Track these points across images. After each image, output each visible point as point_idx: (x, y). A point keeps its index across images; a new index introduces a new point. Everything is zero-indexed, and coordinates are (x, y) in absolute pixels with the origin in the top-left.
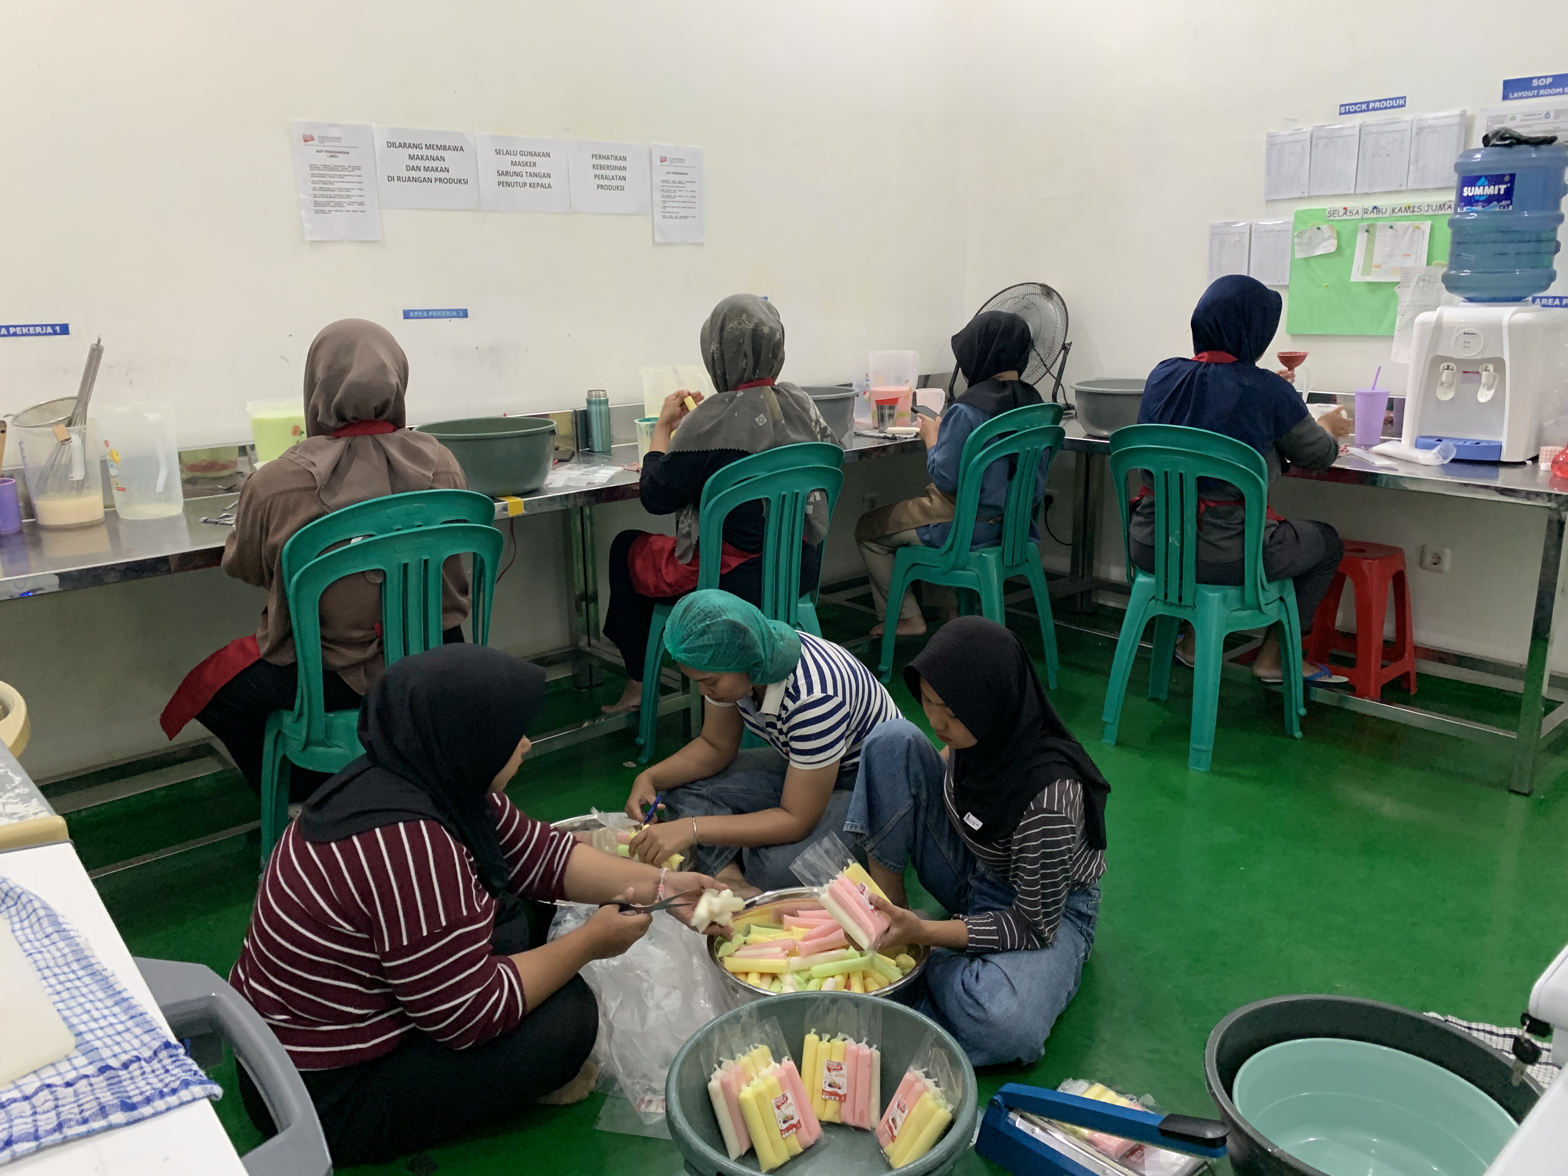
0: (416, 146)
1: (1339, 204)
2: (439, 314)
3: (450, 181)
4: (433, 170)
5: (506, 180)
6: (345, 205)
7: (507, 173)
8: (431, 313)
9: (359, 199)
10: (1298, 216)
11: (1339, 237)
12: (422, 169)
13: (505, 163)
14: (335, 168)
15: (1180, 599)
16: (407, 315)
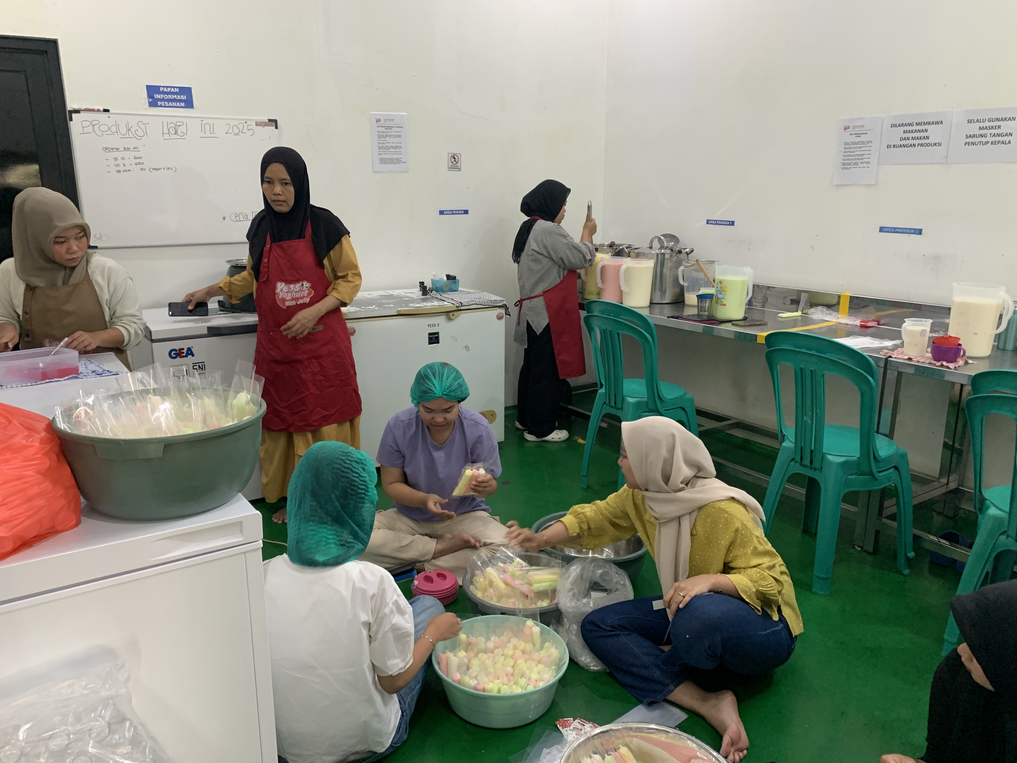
2: (902, 231)
4: (918, 138)
5: (972, 140)
6: (859, 164)
7: (974, 136)
8: (896, 230)
12: (911, 139)
13: (974, 129)
14: (858, 143)
16: (882, 230)
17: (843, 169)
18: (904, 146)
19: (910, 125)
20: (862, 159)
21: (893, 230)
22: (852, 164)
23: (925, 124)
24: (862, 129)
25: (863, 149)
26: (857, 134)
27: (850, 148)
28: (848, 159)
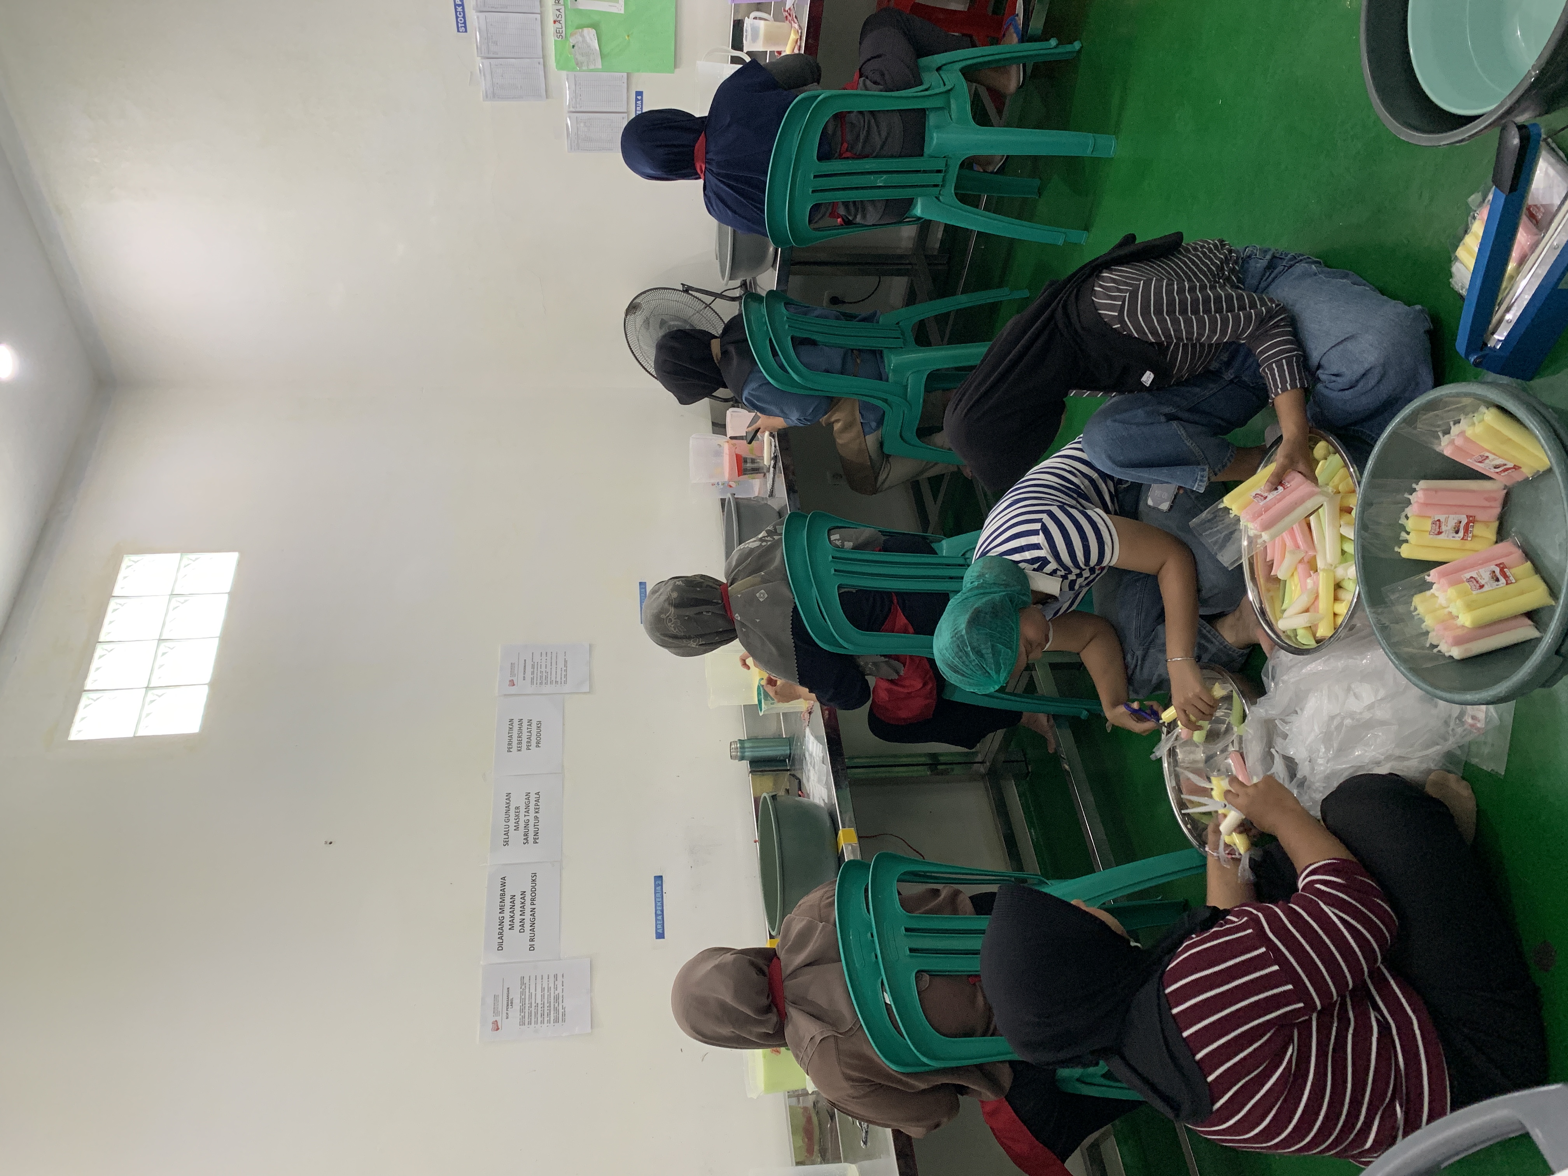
0: (501, 923)
1: (551, 28)
2: (659, 904)
3: (534, 891)
4: (523, 907)
5: (532, 836)
6: (557, 993)
7: (526, 835)
8: (659, 912)
9: (552, 979)
10: (561, 67)
11: (581, 27)
12: (522, 917)
13: (517, 837)
14: (523, 1001)
15: (939, 171)
16: (660, 935)
18: (533, 924)
20: (549, 989)
21: (660, 918)
22: (556, 1005)
23: (503, 901)
24: (500, 998)
26: (508, 1005)
27: (530, 1014)
28: (549, 1014)
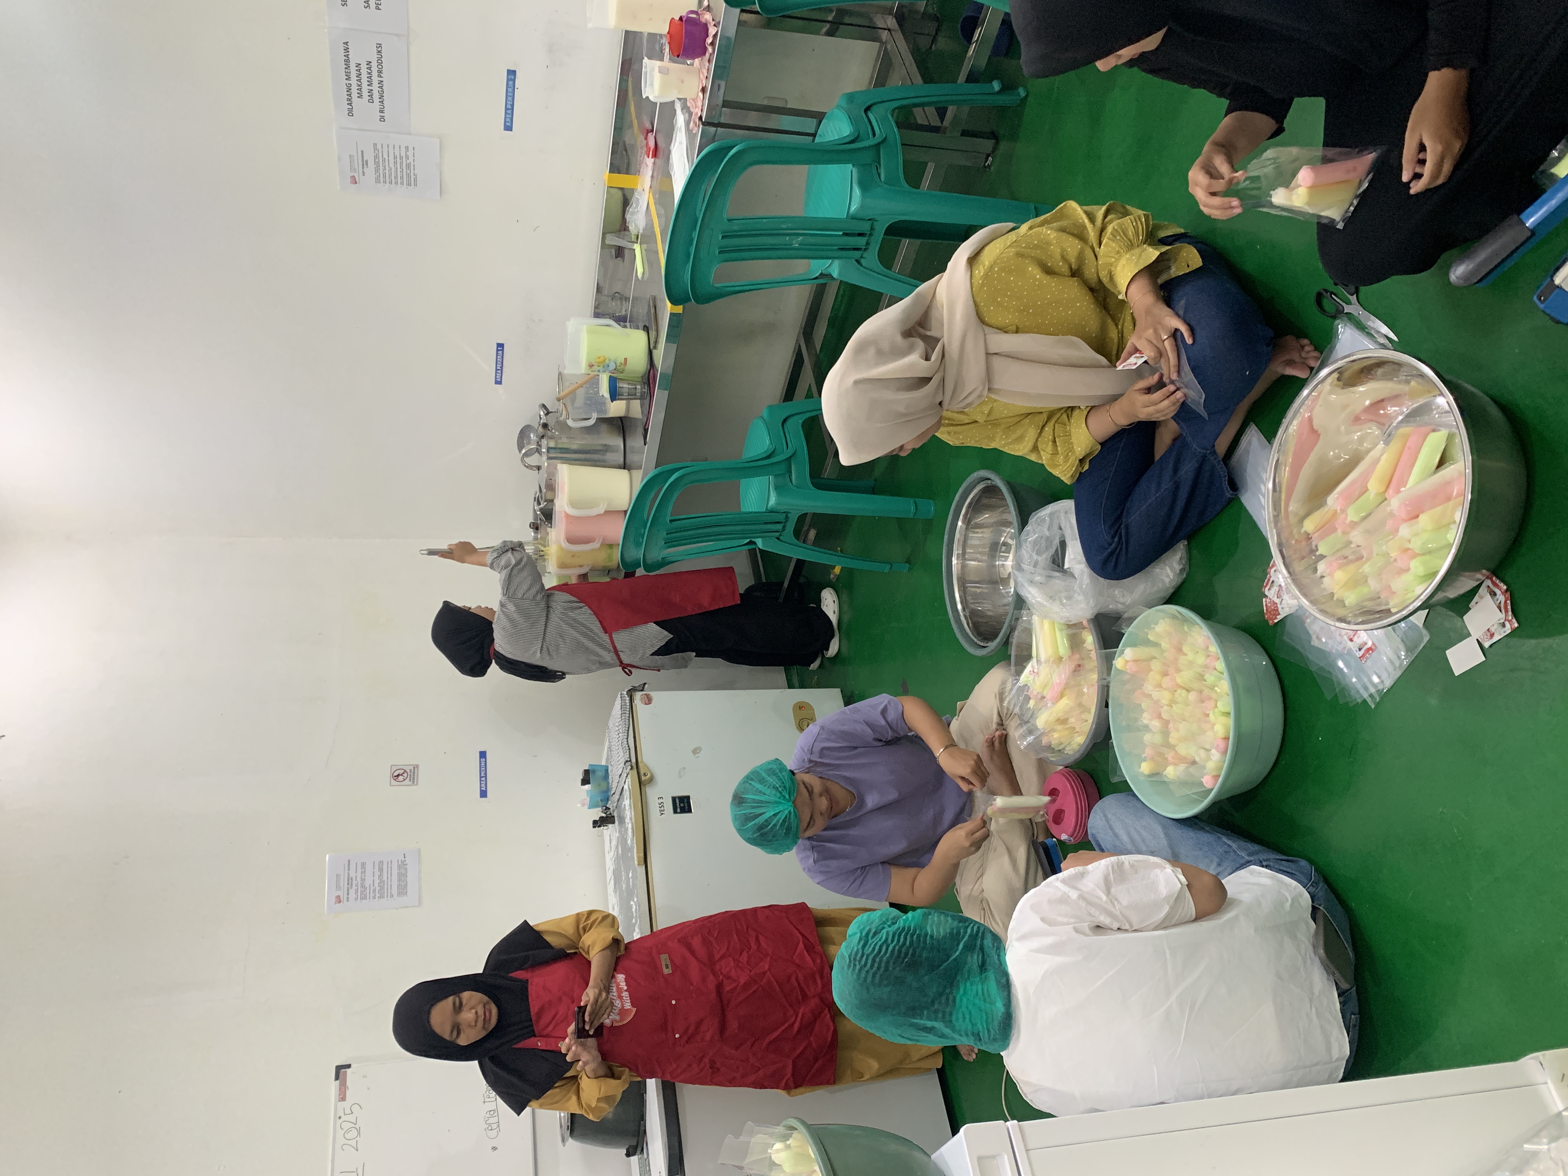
2: (510, 98)
4: (370, 78)
6: (408, 161)
8: (509, 107)
9: (403, 150)
12: (370, 88)
14: (377, 164)
16: (508, 128)
17: (416, 185)
18: (381, 97)
19: (349, 90)
20: (401, 158)
21: (509, 112)
22: (408, 171)
23: (348, 67)
24: (355, 158)
25: (386, 156)
26: (363, 165)
27: (385, 176)
28: (402, 178)
